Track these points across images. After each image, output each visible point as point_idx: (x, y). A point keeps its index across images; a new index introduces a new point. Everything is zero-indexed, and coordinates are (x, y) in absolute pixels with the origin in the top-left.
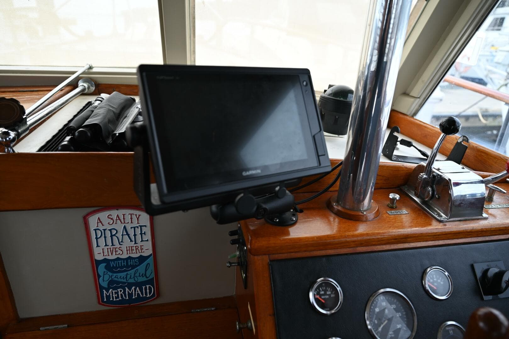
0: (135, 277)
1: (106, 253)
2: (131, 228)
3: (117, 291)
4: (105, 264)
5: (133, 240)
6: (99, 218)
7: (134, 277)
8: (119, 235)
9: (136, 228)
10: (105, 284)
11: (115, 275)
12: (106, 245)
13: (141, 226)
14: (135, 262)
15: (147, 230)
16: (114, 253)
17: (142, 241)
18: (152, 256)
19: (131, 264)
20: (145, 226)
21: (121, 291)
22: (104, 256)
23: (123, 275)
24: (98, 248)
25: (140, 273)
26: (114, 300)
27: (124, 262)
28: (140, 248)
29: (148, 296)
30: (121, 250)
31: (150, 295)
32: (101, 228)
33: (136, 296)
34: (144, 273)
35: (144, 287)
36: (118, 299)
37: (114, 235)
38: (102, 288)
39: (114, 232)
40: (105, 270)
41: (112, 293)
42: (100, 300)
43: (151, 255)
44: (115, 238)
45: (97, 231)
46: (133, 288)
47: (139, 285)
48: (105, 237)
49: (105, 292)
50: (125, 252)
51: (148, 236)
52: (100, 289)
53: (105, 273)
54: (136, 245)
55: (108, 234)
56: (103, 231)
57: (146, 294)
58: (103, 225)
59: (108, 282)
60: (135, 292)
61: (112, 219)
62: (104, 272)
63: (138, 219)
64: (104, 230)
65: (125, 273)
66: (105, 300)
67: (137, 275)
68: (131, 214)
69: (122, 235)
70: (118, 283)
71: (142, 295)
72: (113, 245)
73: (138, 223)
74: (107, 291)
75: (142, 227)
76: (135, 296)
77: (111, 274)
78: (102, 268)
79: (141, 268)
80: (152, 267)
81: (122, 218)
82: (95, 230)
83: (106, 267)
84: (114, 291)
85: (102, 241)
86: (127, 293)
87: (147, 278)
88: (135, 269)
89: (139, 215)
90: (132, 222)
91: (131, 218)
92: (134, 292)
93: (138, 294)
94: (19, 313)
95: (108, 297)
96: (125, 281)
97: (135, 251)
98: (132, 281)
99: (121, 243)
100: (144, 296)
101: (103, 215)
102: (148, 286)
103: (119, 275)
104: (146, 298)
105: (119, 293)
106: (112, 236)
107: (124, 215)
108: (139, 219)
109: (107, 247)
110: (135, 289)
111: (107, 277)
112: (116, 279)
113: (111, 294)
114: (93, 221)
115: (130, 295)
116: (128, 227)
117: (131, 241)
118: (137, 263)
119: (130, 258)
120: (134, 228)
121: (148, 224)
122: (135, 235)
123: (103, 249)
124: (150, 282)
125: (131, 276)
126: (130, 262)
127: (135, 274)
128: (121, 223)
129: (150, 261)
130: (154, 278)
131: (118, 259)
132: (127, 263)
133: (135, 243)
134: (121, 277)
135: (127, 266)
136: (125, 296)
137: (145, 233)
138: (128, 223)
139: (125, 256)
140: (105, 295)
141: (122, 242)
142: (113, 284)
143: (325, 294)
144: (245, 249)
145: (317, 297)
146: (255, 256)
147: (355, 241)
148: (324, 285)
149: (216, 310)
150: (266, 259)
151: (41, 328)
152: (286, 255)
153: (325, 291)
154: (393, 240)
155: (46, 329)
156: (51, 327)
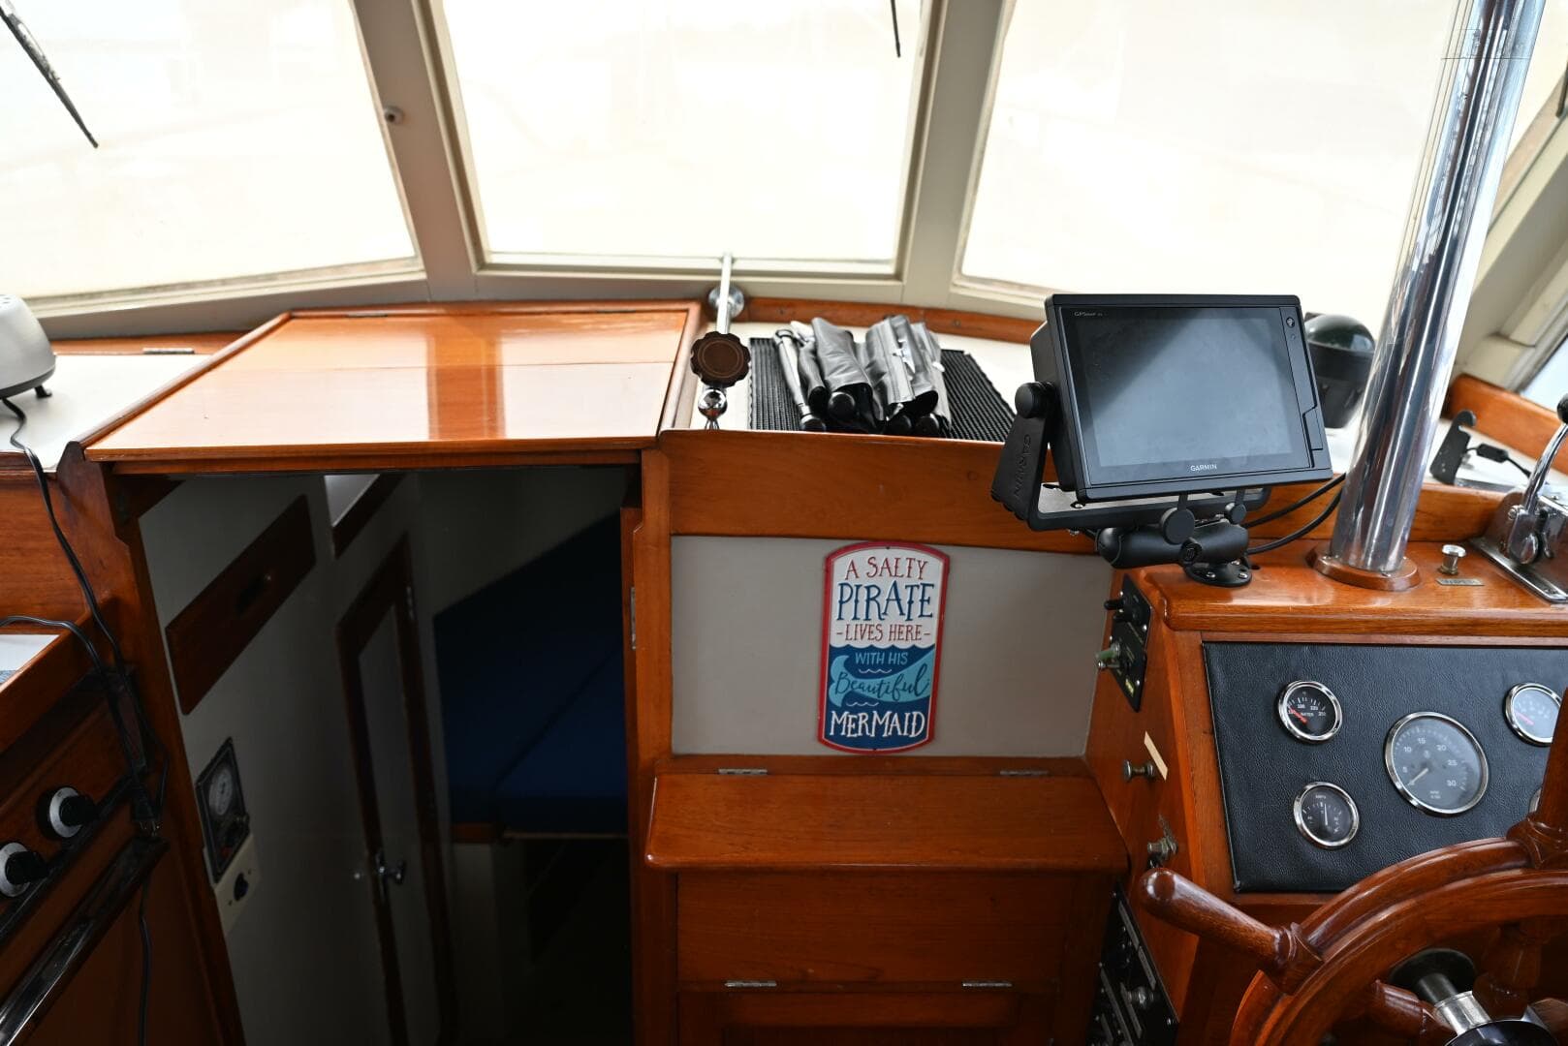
0: (896, 692)
1: (852, 635)
2: (906, 587)
3: (855, 717)
4: (847, 657)
5: (906, 612)
6: (852, 563)
7: (893, 691)
8: (882, 599)
9: (915, 589)
10: (837, 700)
11: (859, 681)
12: (855, 618)
13: (924, 585)
14: (902, 659)
15: (934, 594)
16: (866, 636)
17: (921, 615)
18: (934, 650)
19: (892, 662)
20: (933, 585)
21: (864, 717)
22: (847, 639)
23: (874, 682)
24: (840, 621)
25: (905, 684)
26: (849, 735)
27: (881, 657)
28: (914, 631)
29: (913, 735)
30: (881, 631)
31: (916, 733)
32: (853, 582)
33: (890, 733)
34: (914, 684)
35: (907, 715)
36: (855, 735)
37: (874, 599)
38: (831, 706)
39: (874, 592)
40: (844, 671)
41: (848, 718)
42: (824, 736)
43: (931, 648)
44: (873, 604)
45: (845, 587)
46: (888, 713)
47: (900, 708)
48: (856, 601)
49: (834, 716)
51: (933, 608)
52: (826, 707)
53: (843, 676)
54: (908, 623)
55: (863, 595)
56: (855, 589)
57: (909, 731)
58: (857, 577)
59: (843, 695)
60: (890, 722)
61: (875, 566)
62: (842, 673)
63: (921, 569)
64: (858, 587)
65: (879, 680)
66: (832, 733)
67: (900, 686)
68: (911, 559)
69: (888, 600)
70: (862, 699)
71: (903, 731)
72: (867, 619)
73: (920, 578)
74: (839, 715)
75: (927, 588)
76: (888, 731)
77: (852, 678)
78: (838, 664)
79: (909, 674)
80: (930, 673)
81: (892, 565)
82: (842, 585)
83: (847, 664)
84: (851, 717)
85: (849, 608)
86: (874, 723)
87: (917, 695)
88: (899, 674)
89: (925, 563)
90: (909, 576)
91: (910, 567)
92: (887, 723)
93: (895, 728)
94: (673, 741)
95: (838, 727)
96: (874, 696)
97: (903, 636)
98: (887, 698)
99: (882, 617)
100: (905, 734)
101: (861, 557)
102: (915, 713)
103: (867, 682)
104: (907, 740)
105: (860, 723)
106: (869, 600)
107: (897, 559)
108: (924, 570)
109: (856, 622)
110: (891, 717)
111: (844, 684)
112: (859, 691)
113: (845, 723)
114: (841, 565)
115: (880, 728)
116: (902, 584)
117: (902, 614)
118: (904, 661)
119: (893, 649)
120: (912, 587)
121: (938, 583)
122: (911, 602)
123: (848, 625)
124: (921, 705)
125: (888, 687)
126: (893, 657)
127: (896, 684)
128: (891, 575)
129: (929, 659)
130: (928, 697)
131: (872, 648)
132: (886, 659)
133: (909, 619)
134: (869, 687)
135: (885, 666)
136: (870, 731)
137: (928, 601)
138: (902, 576)
139: (884, 644)
140: (833, 722)
141: (885, 613)
142: (854, 701)
143: (1307, 710)
144: (1145, 628)
145: (1293, 712)
146: (1175, 630)
147: (1366, 622)
148: (1304, 693)
149: (1049, 775)
150: (1196, 638)
151: (721, 771)
152: (1234, 634)
153: (1308, 705)
154: (1446, 628)
155: (729, 773)
156: (737, 771)
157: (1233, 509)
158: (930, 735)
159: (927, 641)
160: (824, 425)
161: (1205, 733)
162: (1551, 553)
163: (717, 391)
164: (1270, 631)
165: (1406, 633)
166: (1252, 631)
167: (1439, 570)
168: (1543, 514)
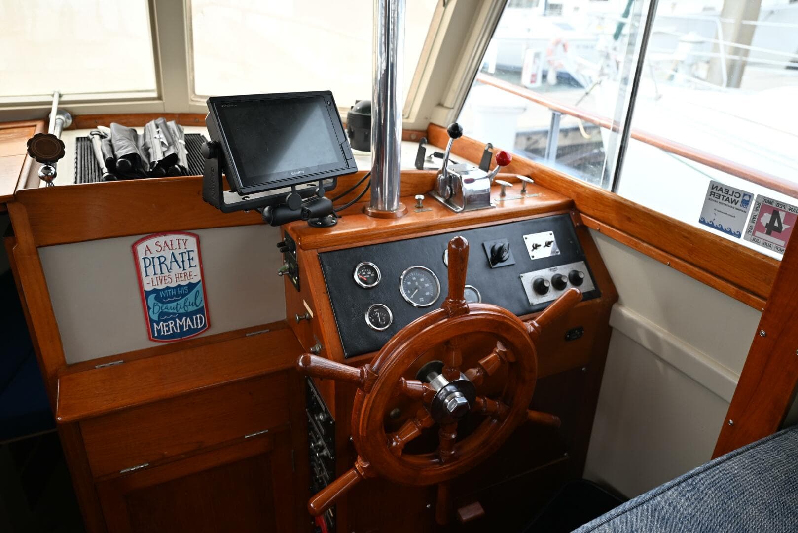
0: (186, 307)
1: (155, 283)
2: (179, 254)
3: (167, 324)
4: (155, 294)
5: (182, 266)
6: (147, 246)
7: (184, 307)
8: (168, 262)
9: (184, 254)
10: (155, 317)
11: (165, 305)
12: (155, 274)
13: (188, 251)
14: (185, 290)
15: (195, 255)
16: (163, 282)
17: (190, 267)
18: (201, 283)
19: (180, 293)
20: (193, 251)
21: (172, 323)
22: (153, 285)
23: (173, 305)
24: (147, 277)
25: (190, 302)
26: (166, 334)
27: (173, 291)
28: (188, 275)
29: (199, 327)
30: (171, 278)
31: (201, 325)
32: (150, 256)
33: (187, 328)
34: (194, 301)
35: (194, 317)
36: (169, 333)
37: (163, 263)
38: (152, 321)
39: (162, 259)
40: (155, 302)
41: (163, 325)
42: (152, 336)
43: (200, 281)
44: (163, 265)
45: (146, 260)
46: (184, 318)
47: (190, 315)
48: (154, 266)
49: (155, 326)
50: (174, 280)
51: (196, 262)
52: (150, 322)
53: (155, 305)
54: (184, 272)
55: (157, 261)
56: (151, 259)
57: (197, 325)
58: (151, 253)
59: (158, 314)
60: (186, 323)
61: (160, 246)
62: (154, 303)
63: (185, 243)
64: (153, 258)
65: (175, 303)
66: (156, 335)
67: (187, 304)
68: (178, 240)
69: (171, 262)
70: (169, 314)
71: (194, 326)
72: (162, 273)
73: (185, 248)
74: (158, 325)
75: (190, 253)
76: (186, 327)
77: (160, 305)
78: (151, 299)
79: (191, 297)
80: (201, 294)
81: (169, 244)
82: (144, 258)
83: (156, 298)
84: (164, 324)
85: (151, 270)
86: (178, 325)
87: (197, 306)
88: (185, 298)
89: (186, 240)
90: (179, 248)
91: (179, 244)
92: (185, 324)
93: (189, 325)
94: (66, 358)
95: (159, 331)
96: (175, 311)
97: (183, 278)
98: (182, 311)
99: (170, 271)
100: (195, 327)
101: (151, 242)
102: (198, 316)
103: (169, 305)
104: (197, 330)
105: (170, 326)
106: (160, 264)
107: (171, 241)
108: (187, 244)
109: (156, 276)
110: (186, 320)
111: (157, 309)
112: (166, 310)
113: (162, 328)
114: (141, 249)
115: (181, 327)
116: (176, 253)
117: (180, 267)
118: (186, 291)
119: (179, 286)
120: (182, 253)
121: (196, 249)
122: (183, 261)
123: (152, 278)
124: (200, 311)
125: (181, 306)
126: (180, 290)
127: (185, 303)
128: (169, 249)
129: (199, 287)
130: (203, 306)
131: (168, 288)
132: (177, 292)
133: (184, 270)
134: (171, 307)
135: (177, 295)
136: (177, 329)
137: (192, 259)
138: (176, 249)
139: (174, 284)
140: (155, 329)
141: (171, 269)
142: (164, 316)
143: (367, 274)
144: (295, 252)
145: (360, 277)
146: (305, 250)
147: (386, 232)
148: (364, 268)
149: (270, 331)
150: (315, 252)
151: (96, 367)
152: (331, 248)
153: (366, 272)
154: (418, 230)
155: (102, 367)
156: (106, 365)
157: (318, 191)
158: (208, 325)
159: (196, 278)
160: (115, 177)
161: (324, 293)
162: (455, 193)
163: (49, 166)
164: (347, 243)
165: (403, 235)
166: (338, 245)
167: (416, 207)
168: (450, 177)
